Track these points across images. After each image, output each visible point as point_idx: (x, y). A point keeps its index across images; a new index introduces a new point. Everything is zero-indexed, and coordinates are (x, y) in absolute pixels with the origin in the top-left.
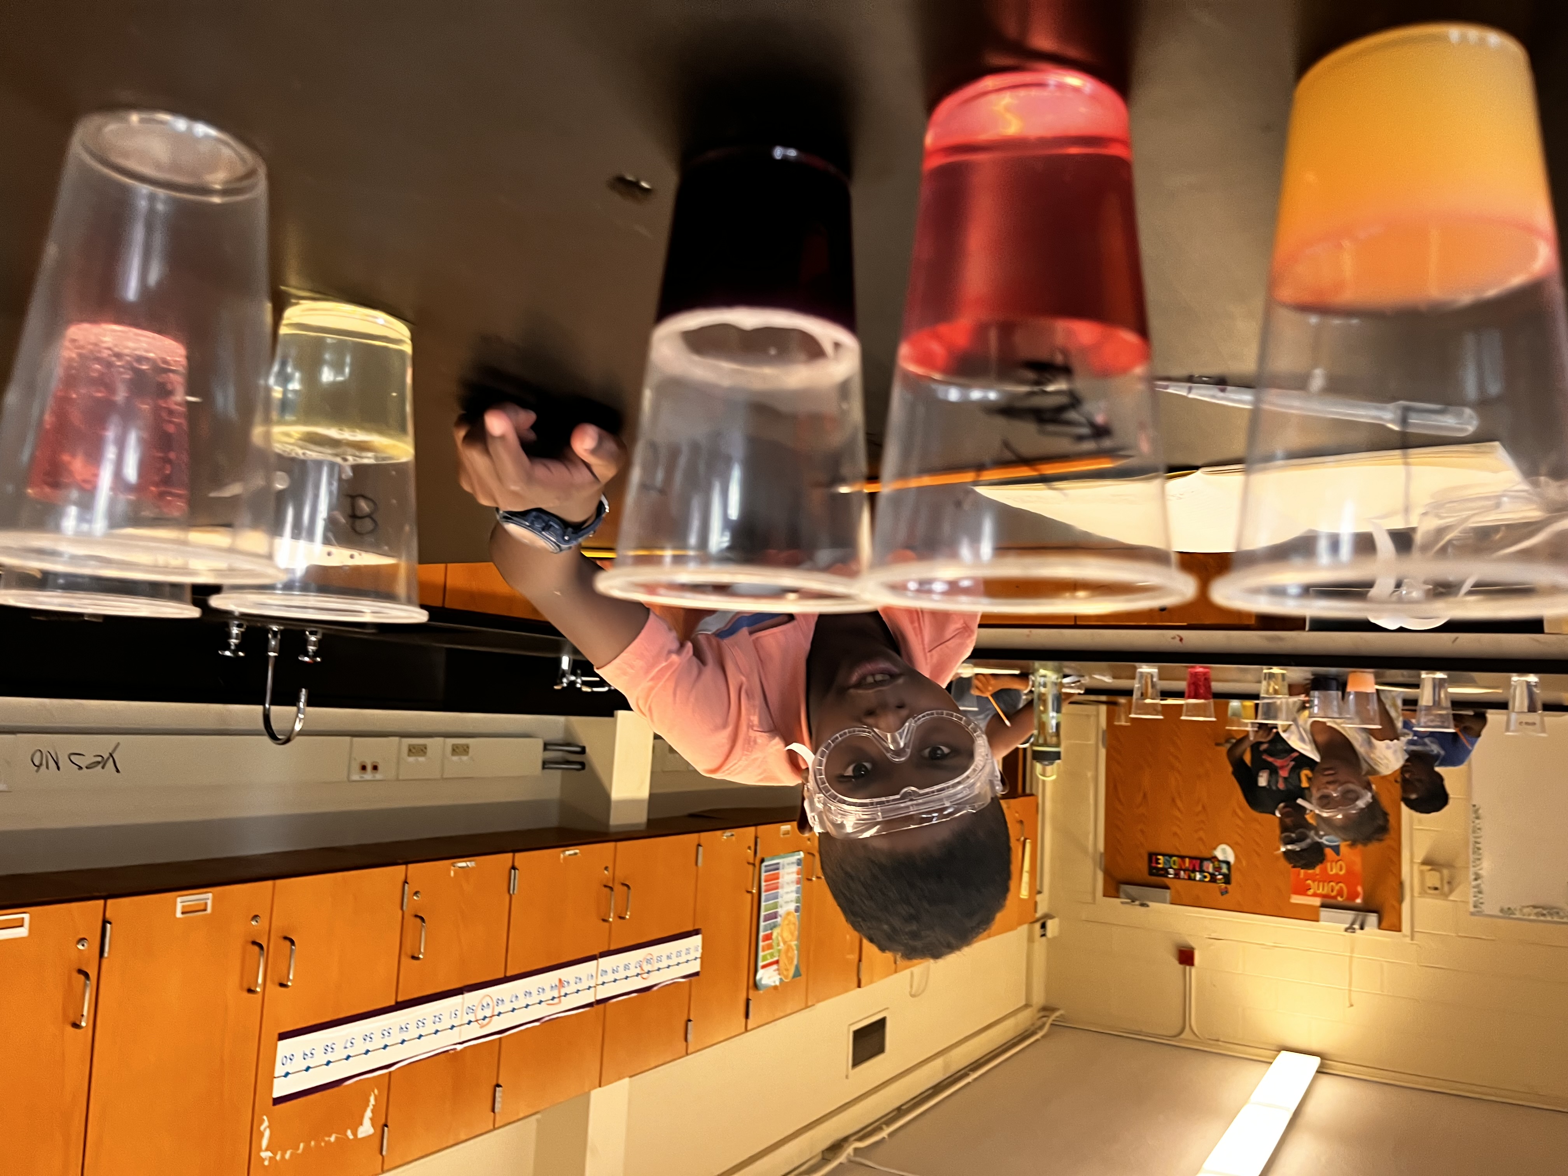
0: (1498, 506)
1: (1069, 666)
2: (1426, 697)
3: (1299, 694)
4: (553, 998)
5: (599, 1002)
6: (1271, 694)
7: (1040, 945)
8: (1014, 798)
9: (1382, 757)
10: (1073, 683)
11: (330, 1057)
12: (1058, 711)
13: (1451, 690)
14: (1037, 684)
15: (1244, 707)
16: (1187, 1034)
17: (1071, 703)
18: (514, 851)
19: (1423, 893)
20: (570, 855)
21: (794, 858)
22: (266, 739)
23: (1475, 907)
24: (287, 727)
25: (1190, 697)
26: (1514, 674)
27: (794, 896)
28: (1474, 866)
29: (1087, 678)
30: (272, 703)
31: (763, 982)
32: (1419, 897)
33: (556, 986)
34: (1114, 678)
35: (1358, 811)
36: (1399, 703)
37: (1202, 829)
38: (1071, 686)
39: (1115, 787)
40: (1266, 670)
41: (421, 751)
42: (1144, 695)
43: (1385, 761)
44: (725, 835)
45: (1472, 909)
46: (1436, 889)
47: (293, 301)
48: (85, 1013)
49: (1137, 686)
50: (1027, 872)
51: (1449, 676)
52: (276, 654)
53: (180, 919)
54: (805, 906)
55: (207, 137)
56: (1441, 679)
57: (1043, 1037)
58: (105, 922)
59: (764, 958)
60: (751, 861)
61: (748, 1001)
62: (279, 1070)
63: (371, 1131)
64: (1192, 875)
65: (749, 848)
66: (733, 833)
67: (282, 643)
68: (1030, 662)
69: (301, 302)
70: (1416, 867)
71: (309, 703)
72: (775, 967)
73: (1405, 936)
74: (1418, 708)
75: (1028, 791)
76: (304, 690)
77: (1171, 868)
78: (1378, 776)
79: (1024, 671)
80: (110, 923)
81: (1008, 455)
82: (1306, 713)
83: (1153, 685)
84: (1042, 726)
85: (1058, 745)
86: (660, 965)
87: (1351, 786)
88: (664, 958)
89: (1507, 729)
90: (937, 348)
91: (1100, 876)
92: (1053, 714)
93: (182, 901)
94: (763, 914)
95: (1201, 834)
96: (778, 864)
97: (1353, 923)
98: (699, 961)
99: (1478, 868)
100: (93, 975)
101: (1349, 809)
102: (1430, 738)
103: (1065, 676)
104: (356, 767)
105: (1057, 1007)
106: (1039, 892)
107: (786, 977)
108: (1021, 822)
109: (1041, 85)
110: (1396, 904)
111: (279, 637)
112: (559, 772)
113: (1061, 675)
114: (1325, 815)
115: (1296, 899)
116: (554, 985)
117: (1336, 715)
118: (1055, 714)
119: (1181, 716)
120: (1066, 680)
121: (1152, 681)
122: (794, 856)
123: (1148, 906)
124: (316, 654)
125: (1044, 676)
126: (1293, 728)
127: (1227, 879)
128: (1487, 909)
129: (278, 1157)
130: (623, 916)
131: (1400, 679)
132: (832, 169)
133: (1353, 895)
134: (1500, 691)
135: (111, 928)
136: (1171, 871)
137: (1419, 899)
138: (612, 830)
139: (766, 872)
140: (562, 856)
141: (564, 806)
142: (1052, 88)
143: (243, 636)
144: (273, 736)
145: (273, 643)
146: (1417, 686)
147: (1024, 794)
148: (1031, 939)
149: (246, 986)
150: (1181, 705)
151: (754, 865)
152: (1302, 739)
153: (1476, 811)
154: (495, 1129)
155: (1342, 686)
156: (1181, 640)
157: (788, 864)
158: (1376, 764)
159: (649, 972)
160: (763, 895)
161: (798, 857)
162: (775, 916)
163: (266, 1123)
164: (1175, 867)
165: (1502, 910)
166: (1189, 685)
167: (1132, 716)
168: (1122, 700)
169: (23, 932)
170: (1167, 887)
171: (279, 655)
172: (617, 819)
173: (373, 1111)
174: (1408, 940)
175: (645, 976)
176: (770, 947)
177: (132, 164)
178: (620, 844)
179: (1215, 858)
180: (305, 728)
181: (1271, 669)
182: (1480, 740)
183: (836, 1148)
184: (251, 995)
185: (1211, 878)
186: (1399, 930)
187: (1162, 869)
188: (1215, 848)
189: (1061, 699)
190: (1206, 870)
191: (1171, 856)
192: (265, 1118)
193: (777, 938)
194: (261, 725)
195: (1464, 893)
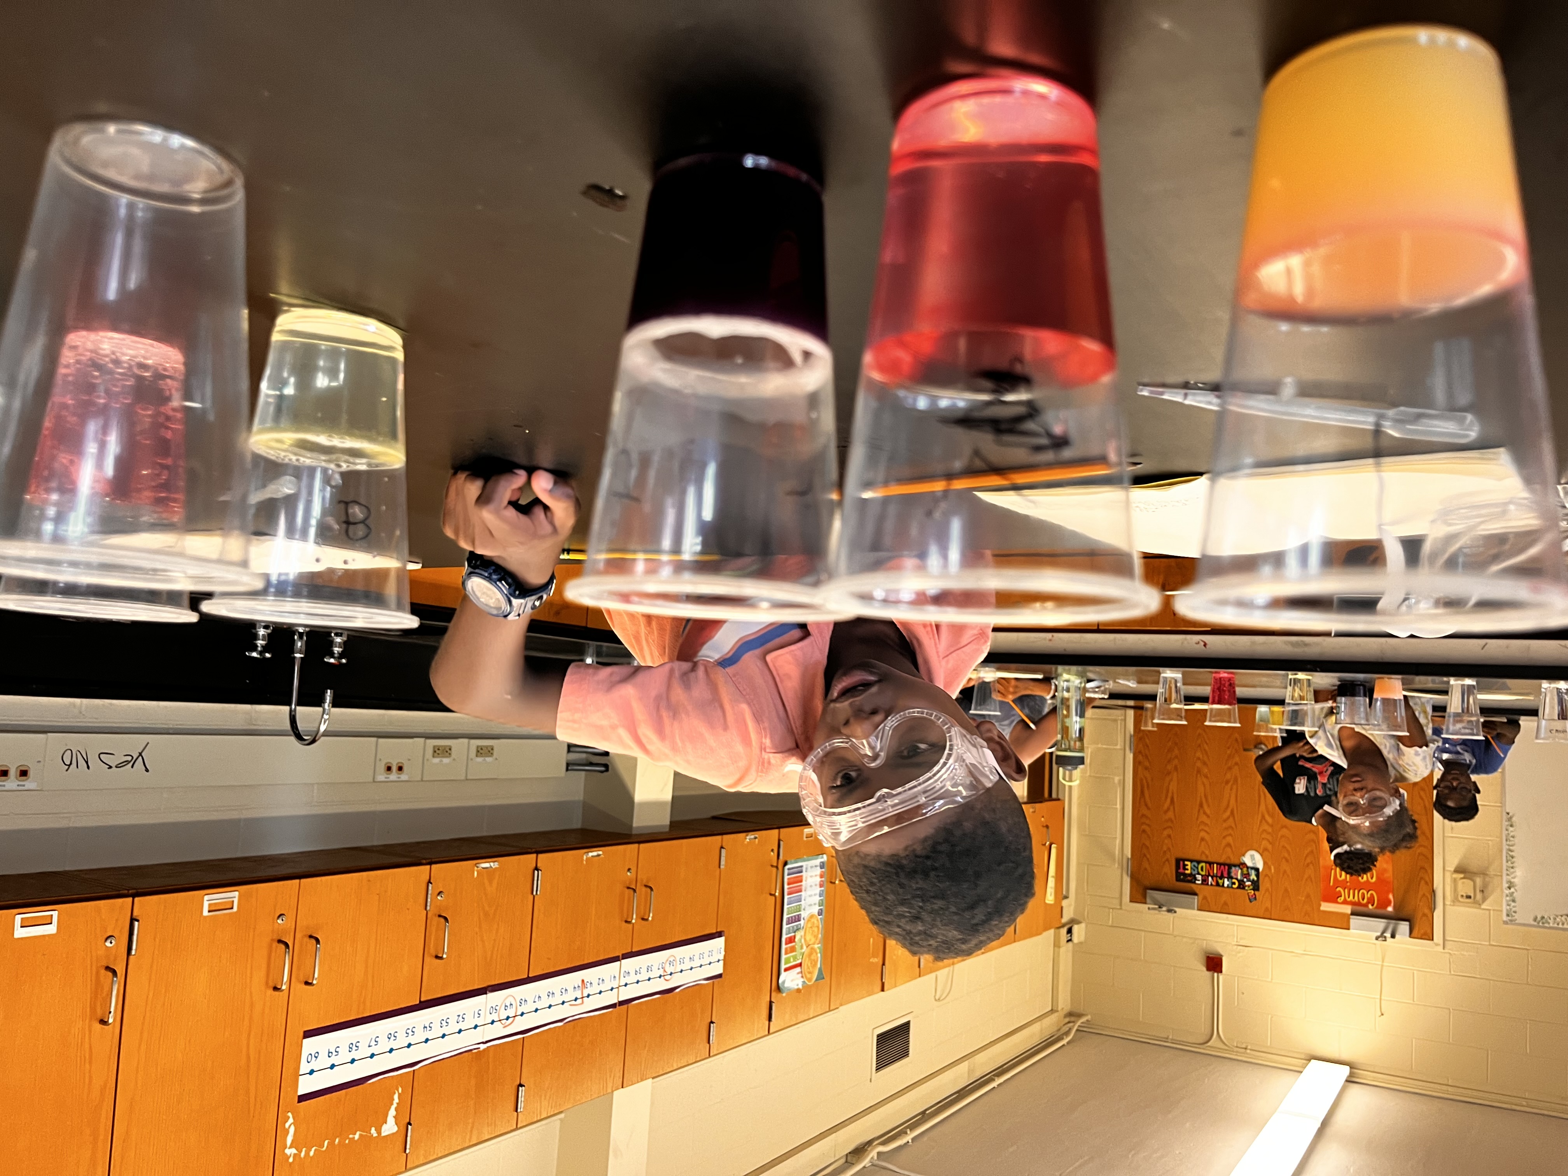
0: (1504, 512)
1: (1092, 671)
2: (1454, 703)
3: (1326, 700)
4: (576, 999)
5: (621, 1003)
6: (1296, 700)
7: (1066, 950)
8: (1041, 802)
9: (1411, 764)
10: (1097, 687)
11: (355, 1055)
12: (1082, 715)
13: (1480, 697)
14: (1060, 688)
15: (1272, 712)
16: (1214, 1042)
17: (1094, 707)
18: (538, 852)
19: (1455, 900)
20: (592, 856)
21: (817, 862)
22: (293, 739)
23: (1508, 915)
24: (312, 727)
25: (1213, 703)
26: (1544, 681)
27: (817, 899)
28: (1508, 875)
29: (1111, 682)
30: (300, 703)
31: (786, 985)
32: (1450, 905)
33: (579, 987)
34: (1139, 682)
35: (1386, 819)
36: (1429, 710)
37: (1230, 835)
38: (1096, 690)
39: (1142, 792)
40: (1291, 676)
41: (446, 752)
42: (1168, 700)
43: (1415, 768)
44: (748, 837)
45: (1505, 918)
46: (1469, 897)
47: (285, 308)
48: (112, 1010)
49: (1161, 690)
50: (1053, 877)
51: (1477, 683)
52: (302, 656)
53: (206, 917)
54: (829, 908)
55: (183, 147)
56: (1469, 686)
57: (1068, 1043)
58: (133, 920)
59: (788, 961)
60: (775, 864)
61: (771, 1003)
62: (304, 1068)
63: (395, 1129)
64: (1220, 881)
65: (772, 850)
66: (757, 836)
67: (307, 643)
68: (1053, 667)
69: (293, 309)
70: (1448, 874)
71: (335, 704)
72: (798, 969)
73: (1437, 945)
74: (1446, 715)
75: (1054, 796)
76: (329, 691)
77: (1199, 874)
78: (1405, 783)
79: (1047, 675)
80: (138, 921)
81: (978, 464)
82: (1333, 718)
83: (1177, 690)
84: (1065, 730)
85: (1082, 750)
86: (684, 967)
87: (1378, 793)
88: (687, 960)
89: (1537, 738)
90: (905, 357)
91: (1127, 881)
92: (1076, 719)
93: (209, 899)
94: (785, 917)
95: (1229, 839)
96: (801, 867)
97: (1384, 932)
98: (721, 963)
99: (1513, 876)
100: (120, 971)
101: (1377, 816)
102: (1463, 747)
103: (1089, 681)
104: (382, 767)
105: (1084, 1013)
106: (1066, 897)
107: (810, 980)
108: (1047, 827)
109: (1007, 92)
110: (1426, 911)
111: (305, 638)
112: (583, 773)
113: (1085, 679)
114: (1351, 822)
115: (1326, 907)
116: (576, 986)
117: (1363, 722)
118: (1078, 719)
119: (1205, 721)
120: (1090, 685)
121: (1176, 687)
122: (817, 859)
123: (1175, 912)
124: (341, 655)
125: (1068, 681)
126: (1321, 733)
127: (1256, 886)
128: (1519, 918)
129: (303, 1154)
130: (646, 918)
131: (1430, 686)
132: (804, 177)
133: (1385, 903)
134: (1531, 698)
135: (139, 925)
136: (1199, 877)
137: (1451, 907)
138: (634, 832)
139: (789, 874)
140: (585, 857)
141: (586, 807)
142: (1017, 95)
143: (270, 637)
144: (299, 737)
145: (299, 644)
146: (1446, 692)
147: (1050, 799)
148: (1057, 945)
149: (271, 984)
150: (1206, 710)
151: (777, 867)
152: (1329, 745)
153: (1510, 819)
154: (517, 1129)
155: (1369, 692)
156: (1205, 645)
157: (812, 867)
158: (1404, 771)
159: (671, 974)
160: (786, 897)
161: (822, 860)
162: (798, 918)
163: (291, 1120)
164: (1203, 873)
165: (1535, 919)
166: (1213, 691)
167: (1156, 721)
168: (1149, 705)
169: (51, 929)
170: (1195, 894)
171: (305, 655)
172: (640, 821)
173: (396, 1109)
174: (1440, 949)
175: (668, 977)
176: (793, 949)
177: (111, 174)
178: (642, 845)
179: (1244, 864)
180: (329, 729)
181: (1296, 674)
182: (1514, 746)
183: (859, 1151)
184: (277, 993)
185: (1240, 884)
186: (1432, 939)
187: (1191, 875)
188: (1244, 855)
189: (1084, 704)
190: (1235, 877)
191: (1199, 862)
192: (290, 1114)
193: (800, 940)
194: (287, 726)
195: (1497, 902)
